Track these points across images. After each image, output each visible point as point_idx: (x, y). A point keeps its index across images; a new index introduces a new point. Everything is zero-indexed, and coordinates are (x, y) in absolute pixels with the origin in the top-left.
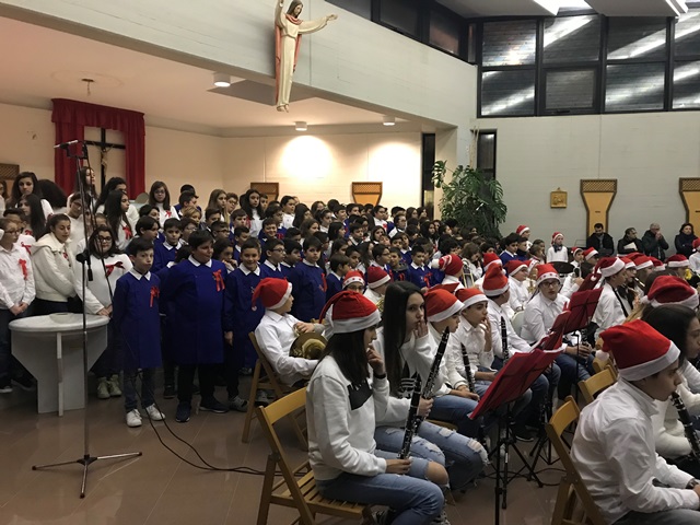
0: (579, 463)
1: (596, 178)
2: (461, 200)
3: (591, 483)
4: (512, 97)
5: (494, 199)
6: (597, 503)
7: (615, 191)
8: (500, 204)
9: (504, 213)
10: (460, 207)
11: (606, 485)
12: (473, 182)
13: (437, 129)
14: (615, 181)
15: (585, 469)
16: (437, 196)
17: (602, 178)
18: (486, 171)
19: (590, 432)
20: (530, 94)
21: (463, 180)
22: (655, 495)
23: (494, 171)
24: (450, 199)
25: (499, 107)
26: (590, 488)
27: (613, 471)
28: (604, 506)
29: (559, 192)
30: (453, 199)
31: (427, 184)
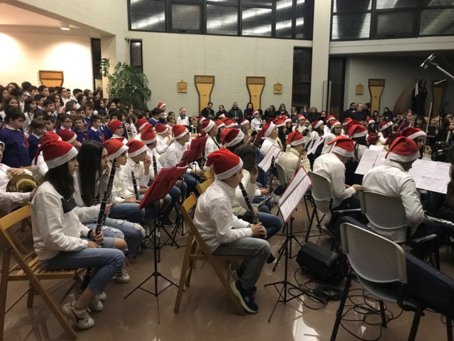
0: (197, 225)
1: (202, 74)
2: (121, 86)
3: (203, 233)
4: (151, 18)
5: (143, 85)
6: (206, 242)
7: (213, 83)
8: (147, 89)
9: (149, 95)
10: (121, 90)
11: (211, 233)
12: (128, 74)
13: (101, 36)
14: (213, 77)
15: (200, 227)
16: (105, 83)
17: (206, 75)
18: (137, 67)
19: (202, 208)
20: (162, 18)
21: (121, 73)
22: (232, 233)
23: (142, 67)
24: (114, 84)
25: (142, 24)
26: (202, 236)
27: (213, 226)
28: (209, 243)
29: (182, 82)
30: (116, 85)
31: (97, 74)
